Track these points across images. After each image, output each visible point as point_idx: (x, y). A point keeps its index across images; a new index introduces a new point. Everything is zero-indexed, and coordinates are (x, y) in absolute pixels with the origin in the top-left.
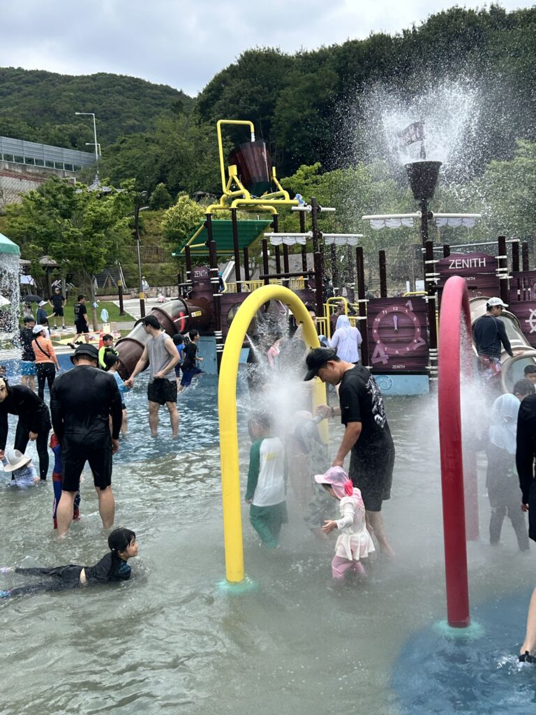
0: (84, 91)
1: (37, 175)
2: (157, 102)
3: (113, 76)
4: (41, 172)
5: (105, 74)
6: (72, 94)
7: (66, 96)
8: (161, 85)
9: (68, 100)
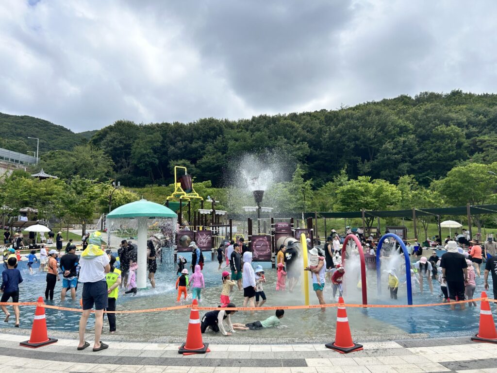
0: (16, 123)
1: (5, 165)
2: (57, 133)
3: (33, 118)
4: (7, 164)
5: (28, 116)
6: (9, 124)
7: (6, 124)
8: (59, 126)
9: (6, 126)
